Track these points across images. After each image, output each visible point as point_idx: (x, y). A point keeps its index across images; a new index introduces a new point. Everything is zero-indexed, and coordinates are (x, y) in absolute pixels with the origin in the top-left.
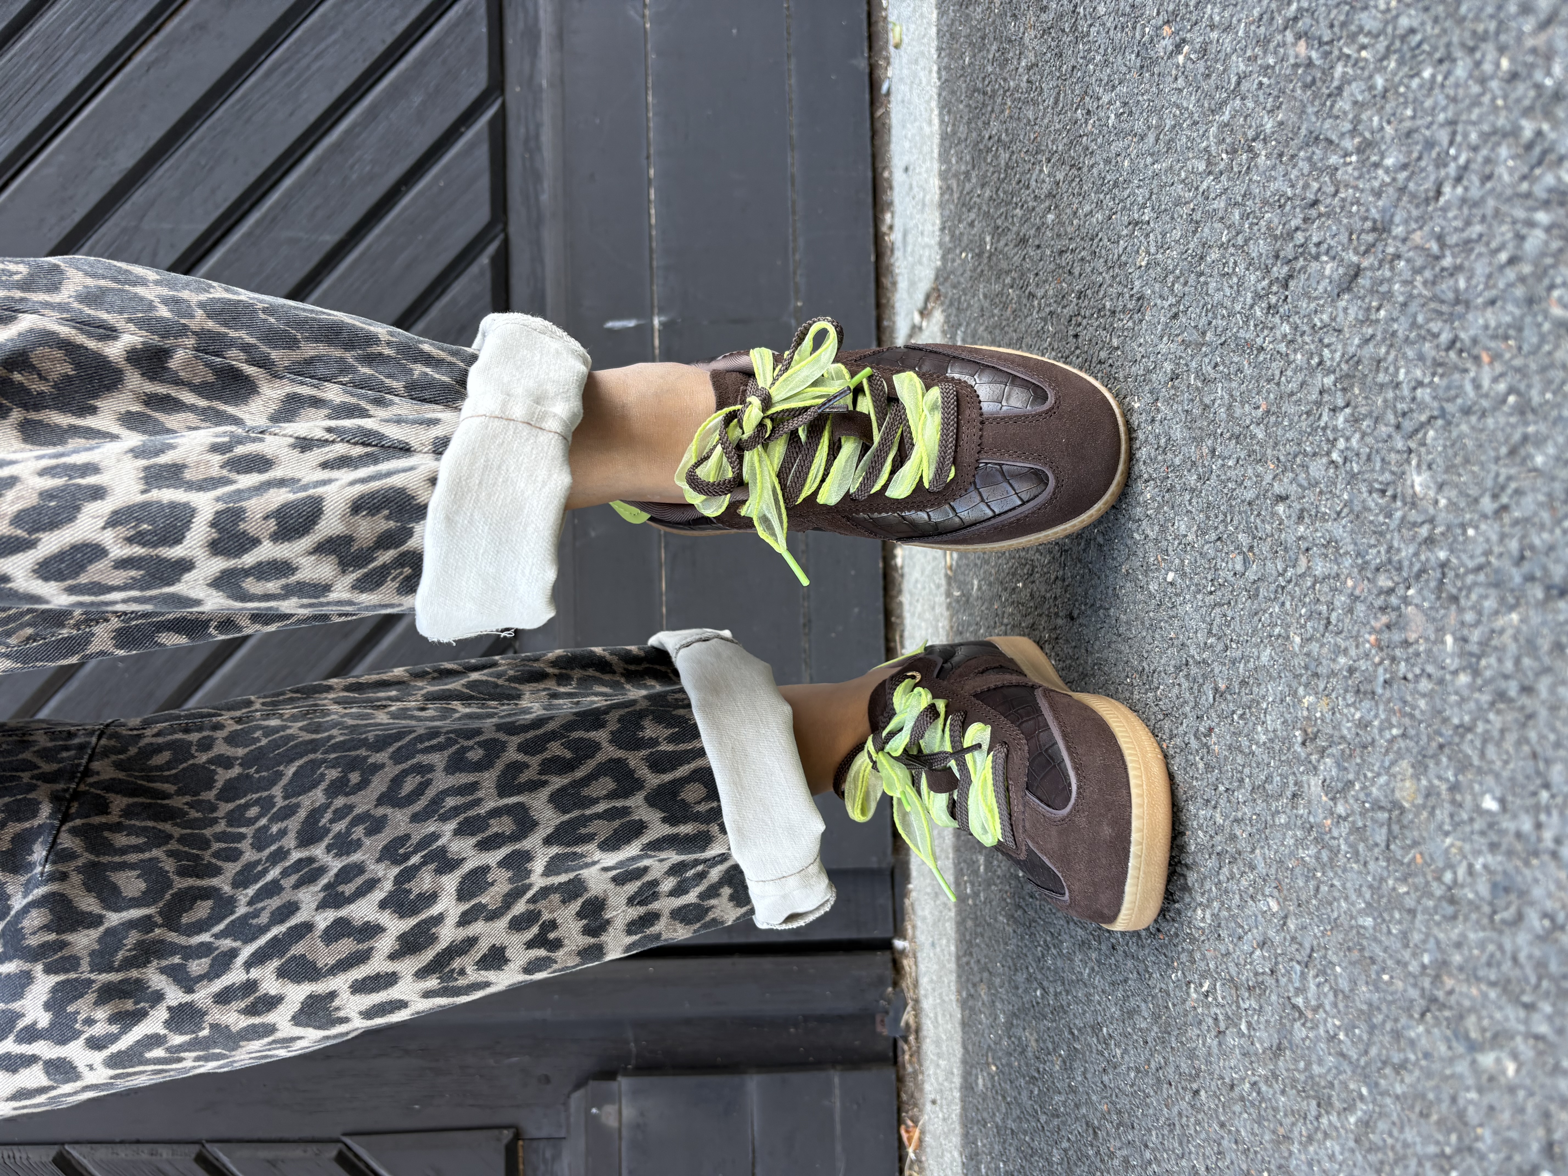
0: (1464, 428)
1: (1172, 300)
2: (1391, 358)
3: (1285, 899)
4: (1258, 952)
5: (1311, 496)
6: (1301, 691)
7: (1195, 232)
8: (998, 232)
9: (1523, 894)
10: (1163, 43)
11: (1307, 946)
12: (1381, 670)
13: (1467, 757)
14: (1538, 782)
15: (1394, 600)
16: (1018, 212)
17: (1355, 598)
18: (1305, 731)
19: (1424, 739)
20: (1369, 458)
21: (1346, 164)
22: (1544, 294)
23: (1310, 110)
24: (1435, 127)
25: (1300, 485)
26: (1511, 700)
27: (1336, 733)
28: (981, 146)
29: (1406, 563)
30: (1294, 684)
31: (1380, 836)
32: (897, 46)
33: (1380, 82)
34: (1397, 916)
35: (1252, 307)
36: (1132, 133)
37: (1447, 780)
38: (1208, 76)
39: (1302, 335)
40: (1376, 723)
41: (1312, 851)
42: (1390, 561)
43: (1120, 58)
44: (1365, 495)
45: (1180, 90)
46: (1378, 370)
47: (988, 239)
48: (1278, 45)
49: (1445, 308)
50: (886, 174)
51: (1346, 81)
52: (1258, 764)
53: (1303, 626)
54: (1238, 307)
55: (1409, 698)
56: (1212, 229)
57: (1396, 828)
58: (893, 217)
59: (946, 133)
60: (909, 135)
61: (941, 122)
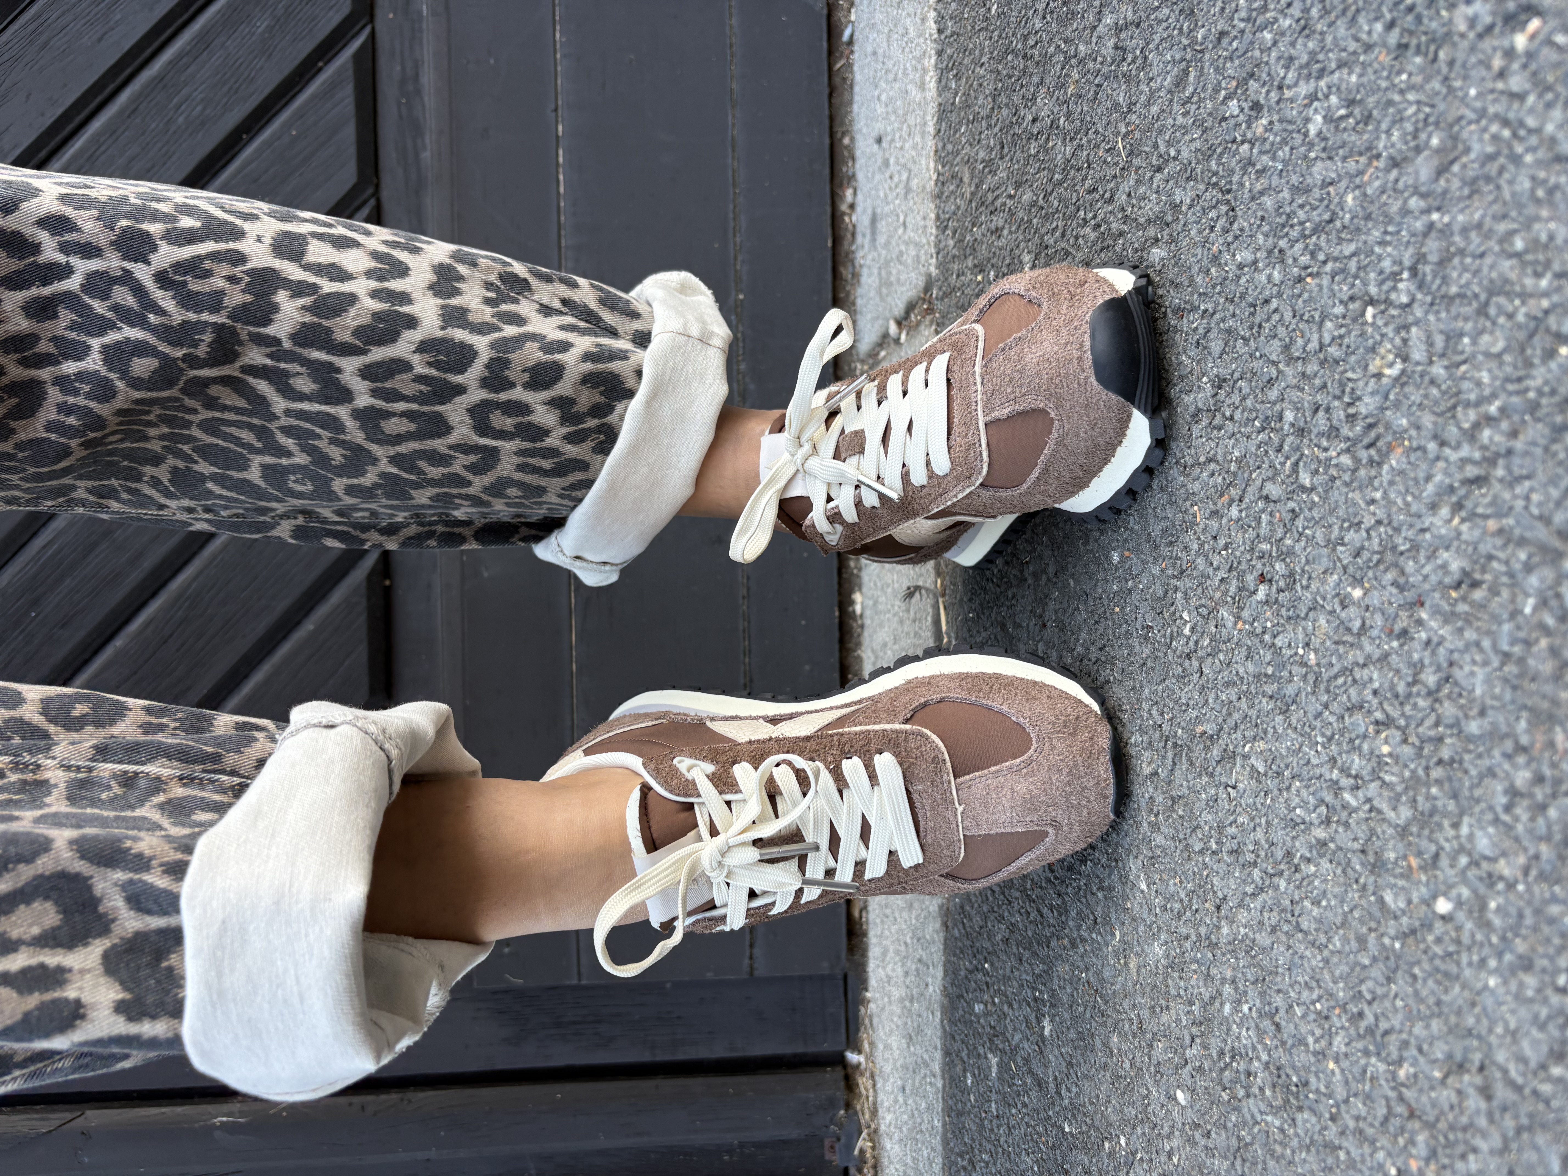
1: (1471, 452)
28: (1018, 130)
36: (1368, 152)
45: (1516, 96)
50: (848, 141)
58: (855, 193)
59: (953, 104)
60: (884, 97)
61: (942, 87)
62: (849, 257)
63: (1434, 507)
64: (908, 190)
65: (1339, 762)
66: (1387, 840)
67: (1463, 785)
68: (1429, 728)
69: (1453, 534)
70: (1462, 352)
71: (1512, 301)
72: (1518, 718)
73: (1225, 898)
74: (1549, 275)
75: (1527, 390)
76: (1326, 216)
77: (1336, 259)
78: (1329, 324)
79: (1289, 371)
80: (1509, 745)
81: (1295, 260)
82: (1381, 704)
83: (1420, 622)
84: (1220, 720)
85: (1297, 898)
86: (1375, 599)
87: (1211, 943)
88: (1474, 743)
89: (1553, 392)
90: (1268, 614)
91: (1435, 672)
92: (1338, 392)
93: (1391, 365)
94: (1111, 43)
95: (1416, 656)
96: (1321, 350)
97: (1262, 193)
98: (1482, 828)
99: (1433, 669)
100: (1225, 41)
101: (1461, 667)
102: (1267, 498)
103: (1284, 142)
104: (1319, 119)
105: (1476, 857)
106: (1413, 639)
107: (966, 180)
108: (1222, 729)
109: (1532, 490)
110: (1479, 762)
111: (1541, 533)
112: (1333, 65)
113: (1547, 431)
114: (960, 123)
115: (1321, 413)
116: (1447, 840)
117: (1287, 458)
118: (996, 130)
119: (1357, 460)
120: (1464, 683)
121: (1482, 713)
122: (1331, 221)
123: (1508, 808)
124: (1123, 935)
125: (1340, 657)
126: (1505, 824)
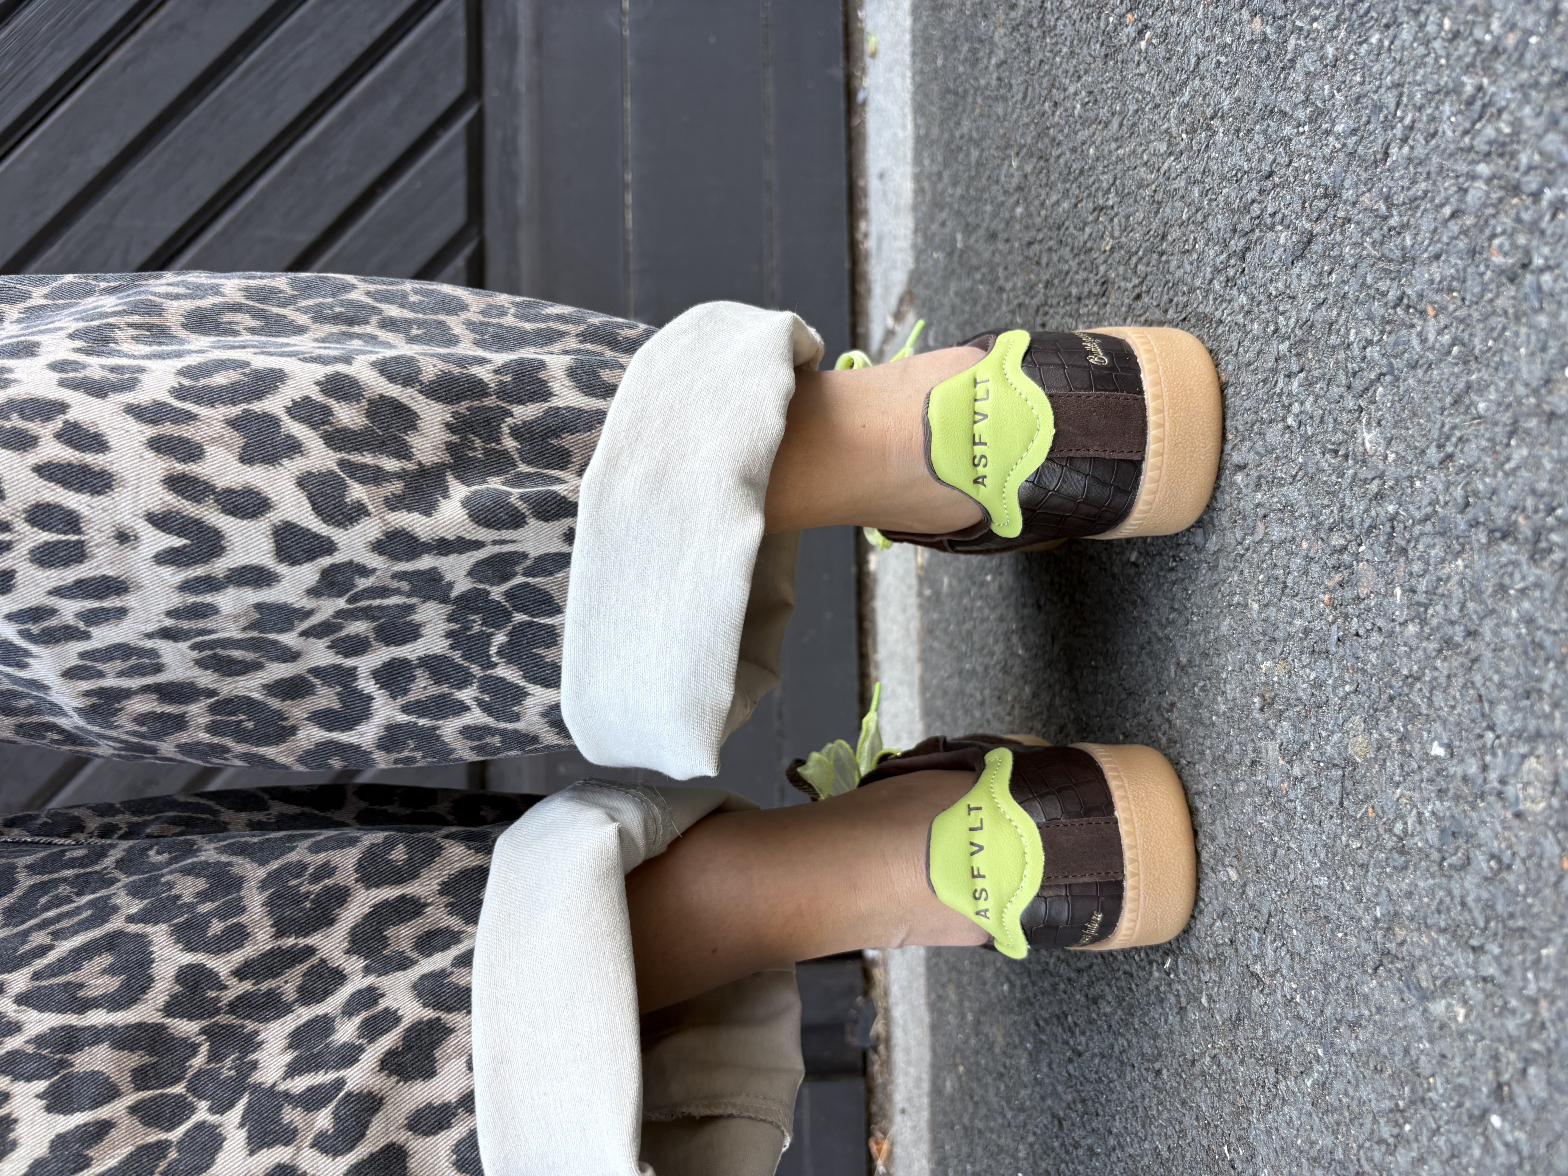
0: (1411, 381)
1: (1136, 281)
2: (1342, 320)
3: (1244, 868)
4: (1218, 924)
5: (1268, 463)
6: (1259, 656)
7: (1157, 212)
8: (969, 230)
9: (1470, 837)
10: (1126, 30)
11: (1265, 911)
12: (1334, 628)
13: (1416, 706)
14: (1484, 724)
15: (1346, 558)
16: (989, 208)
17: (1309, 559)
18: (1263, 696)
19: (1376, 691)
20: (1322, 421)
21: (1299, 134)
22: (1486, 244)
23: (1265, 84)
24: (1383, 90)
25: (1257, 453)
26: (1458, 645)
27: (1293, 696)
28: (953, 147)
29: (1357, 520)
30: (1253, 651)
31: (1334, 794)
32: (873, 55)
33: (1330, 50)
34: (1351, 872)
35: (1211, 281)
36: (1096, 120)
37: (1397, 731)
38: (1169, 59)
39: (1258, 305)
40: (1330, 682)
41: (1270, 816)
42: (1342, 520)
43: (1085, 48)
44: (1319, 456)
45: (1143, 75)
46: (1330, 334)
47: (959, 237)
48: (1235, 23)
49: (1392, 267)
50: (861, 183)
51: (1299, 52)
52: (1219, 734)
53: (1261, 593)
54: (1198, 282)
55: (1361, 654)
56: (1173, 208)
57: (1348, 784)
58: (867, 223)
59: (921, 136)
61: (916, 126)
62: (864, 275)
70: (1130, 225)
71: (1144, 190)
74: (1155, 171)
75: (1150, 237)
76: (1083, 164)
77: (1087, 188)
78: (1087, 229)
79: (1073, 264)
81: (1073, 194)
114: (924, 150)
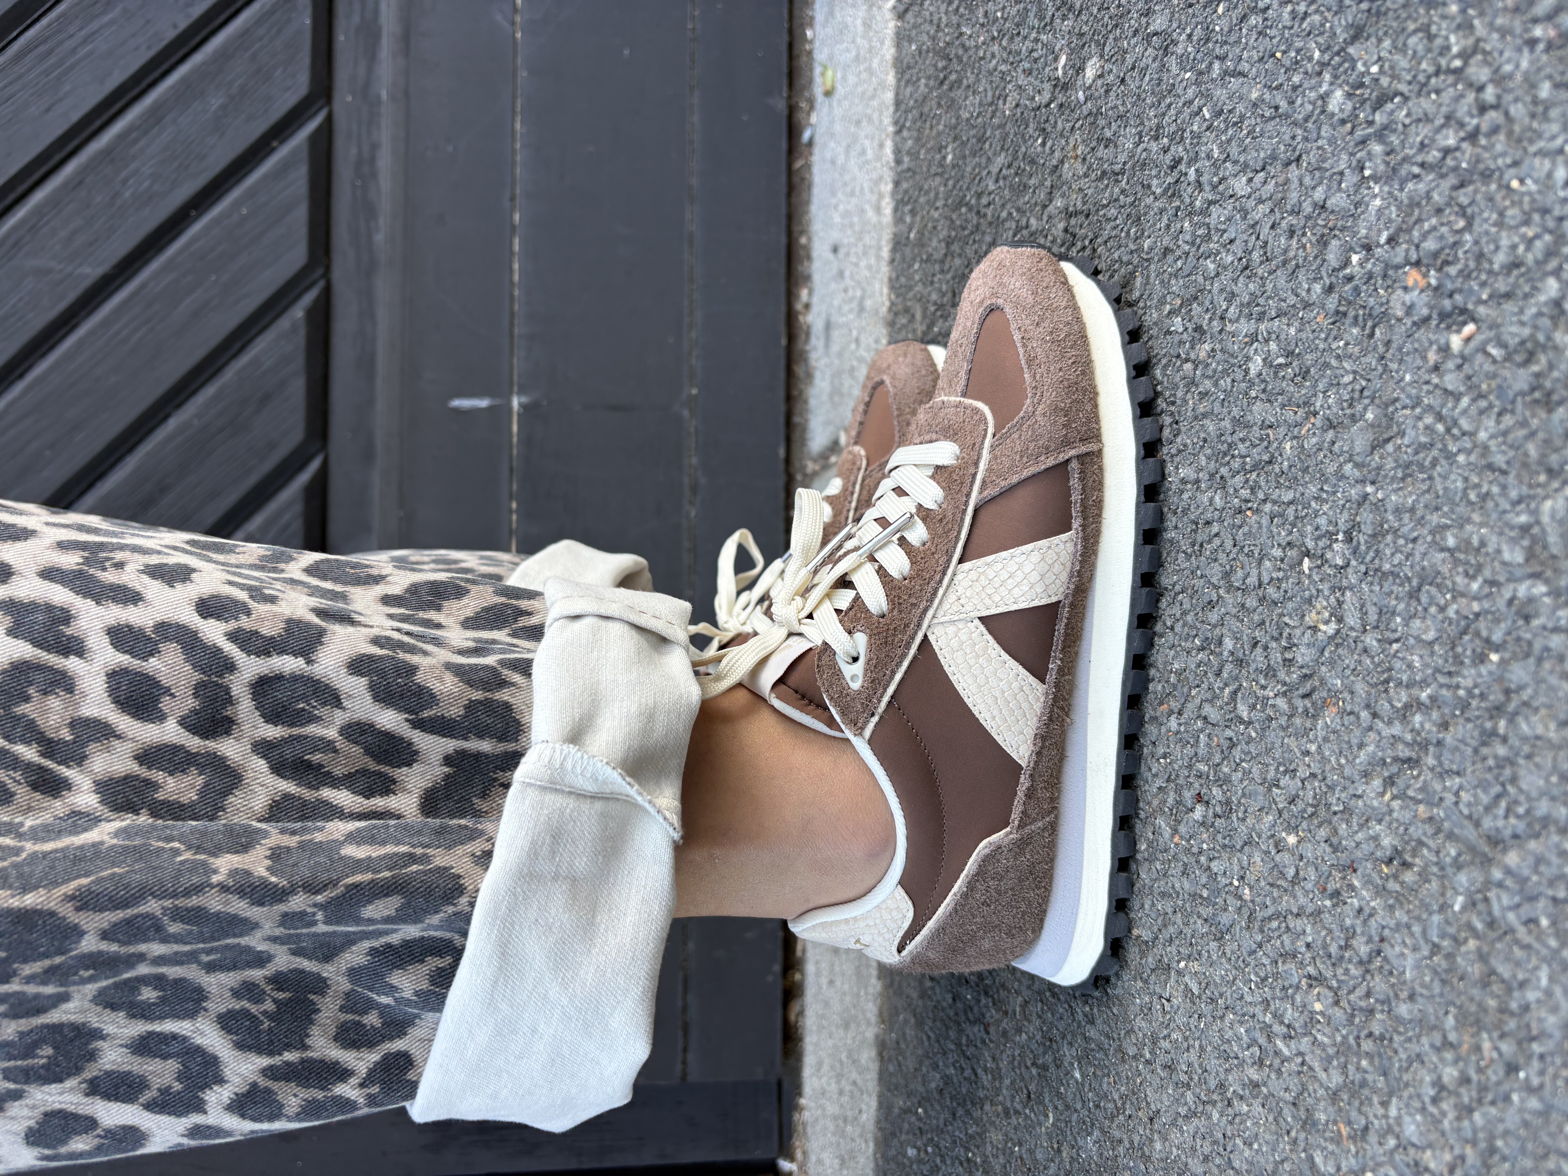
10: (1404, 295)
32: (828, 94)
58: (810, 294)
59: (908, 238)
60: (841, 207)
61: (898, 219)
62: (803, 357)
63: (1366, 775)
64: (861, 309)
65: (1272, 1007)
66: (1318, 1100)
67: (1392, 1065)
68: (1360, 999)
69: (1385, 809)
70: (1395, 631)
71: (1444, 595)
72: (1447, 1013)
73: (1158, 1111)
74: (1480, 579)
75: (1458, 687)
76: (1266, 457)
77: (1275, 502)
78: (1267, 564)
79: (1229, 598)
80: (1438, 1040)
81: (1236, 490)
82: (1314, 958)
83: (1351, 887)
84: (1155, 929)
85: (1229, 1134)
86: (1308, 851)
87: (1143, 1154)
88: (1405, 1025)
89: (1482, 696)
90: (1205, 836)
91: (1367, 943)
92: (1275, 634)
93: (1327, 623)
94: (1061, 226)
95: (1348, 922)
96: (1260, 586)
97: (1205, 416)
98: (1410, 1115)
99: (1364, 939)
100: (1170, 258)
101: (1392, 946)
102: (1205, 718)
103: (1225, 372)
104: (1259, 360)
105: (1404, 1142)
106: (1345, 903)
107: (918, 316)
108: (1157, 938)
109: (1461, 788)
110: (1407, 1045)
111: (1469, 832)
112: (1273, 313)
113: (1476, 734)
114: (914, 259)
115: (1259, 650)
116: (1376, 1116)
117: (1226, 685)
118: (949, 276)
119: (1294, 708)
120: (1395, 962)
121: (1412, 997)
122: (1270, 462)
123: (1435, 1100)
124: (1057, 1120)
125: (1274, 900)
126: (1432, 1115)
